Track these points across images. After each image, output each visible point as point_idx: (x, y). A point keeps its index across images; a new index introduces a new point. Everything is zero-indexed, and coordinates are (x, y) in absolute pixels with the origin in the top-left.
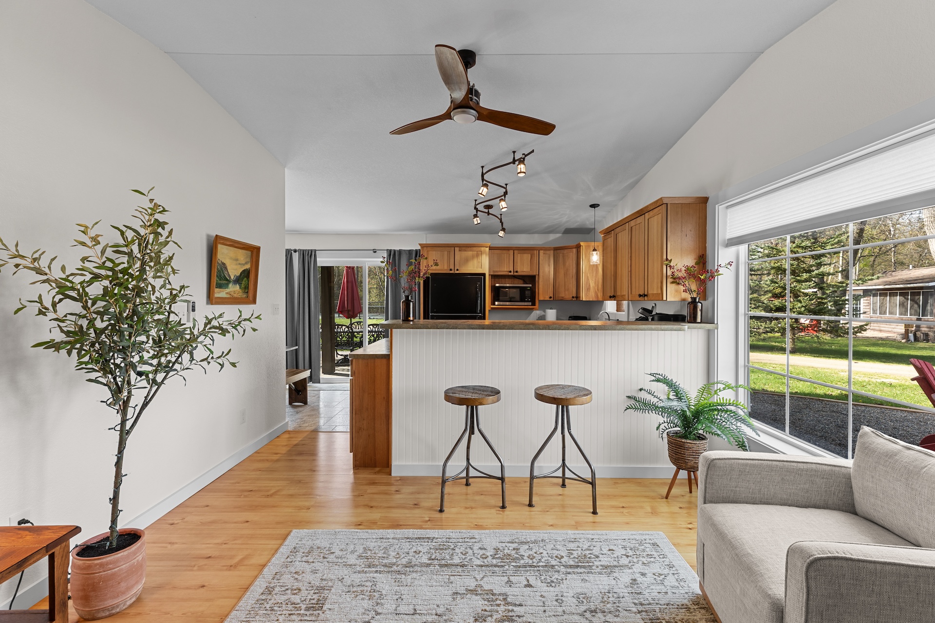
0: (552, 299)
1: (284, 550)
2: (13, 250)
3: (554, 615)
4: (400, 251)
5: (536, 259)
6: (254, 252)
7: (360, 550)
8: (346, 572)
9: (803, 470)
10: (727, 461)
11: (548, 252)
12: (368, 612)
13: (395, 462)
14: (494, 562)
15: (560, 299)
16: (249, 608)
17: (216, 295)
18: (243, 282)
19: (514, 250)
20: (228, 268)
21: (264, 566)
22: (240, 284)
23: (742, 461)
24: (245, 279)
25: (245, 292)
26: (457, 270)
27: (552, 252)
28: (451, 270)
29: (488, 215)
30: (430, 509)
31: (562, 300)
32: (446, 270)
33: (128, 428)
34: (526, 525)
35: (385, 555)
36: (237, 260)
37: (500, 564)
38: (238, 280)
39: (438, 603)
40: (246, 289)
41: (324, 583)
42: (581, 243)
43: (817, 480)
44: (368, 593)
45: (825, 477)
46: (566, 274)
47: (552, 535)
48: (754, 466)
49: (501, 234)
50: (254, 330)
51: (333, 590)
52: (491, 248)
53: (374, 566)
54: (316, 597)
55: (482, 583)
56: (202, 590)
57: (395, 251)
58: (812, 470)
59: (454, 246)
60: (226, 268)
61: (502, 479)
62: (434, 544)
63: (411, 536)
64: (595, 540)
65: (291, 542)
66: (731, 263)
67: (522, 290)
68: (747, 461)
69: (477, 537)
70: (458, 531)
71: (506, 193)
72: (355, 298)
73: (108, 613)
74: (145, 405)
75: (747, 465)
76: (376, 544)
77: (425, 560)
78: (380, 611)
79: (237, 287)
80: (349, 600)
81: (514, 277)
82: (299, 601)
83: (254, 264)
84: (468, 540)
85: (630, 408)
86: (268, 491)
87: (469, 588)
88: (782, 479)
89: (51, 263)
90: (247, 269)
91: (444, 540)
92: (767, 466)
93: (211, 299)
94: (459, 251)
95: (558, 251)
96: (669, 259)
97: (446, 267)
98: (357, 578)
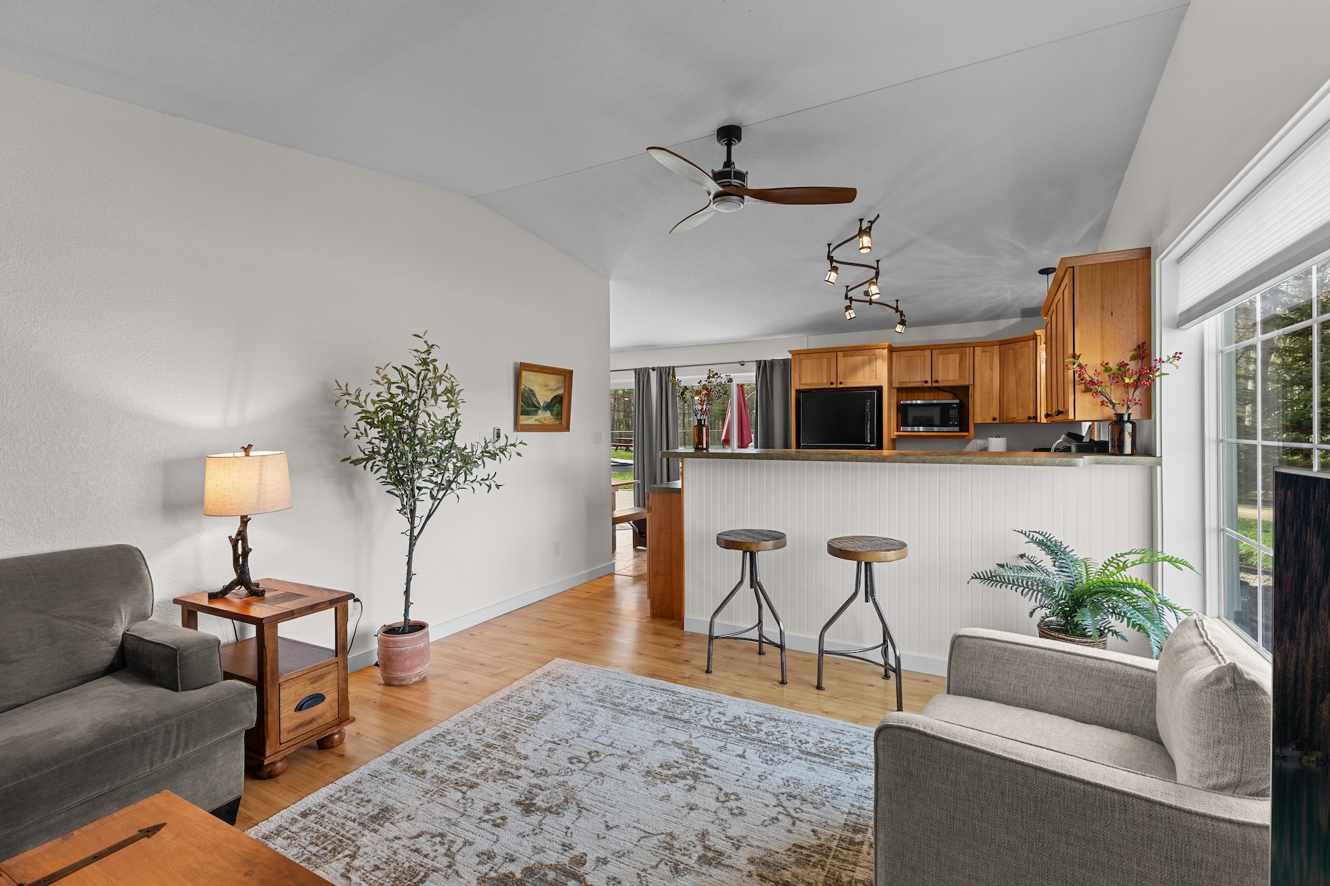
0: (997, 421)
1: (539, 672)
2: (344, 388)
3: (744, 787)
4: (772, 362)
5: (968, 362)
6: (566, 376)
7: (602, 686)
8: (576, 700)
9: (1093, 670)
10: (978, 641)
11: (989, 349)
12: (571, 733)
13: (688, 616)
14: (724, 727)
15: (1009, 421)
16: (487, 705)
17: (522, 422)
18: (555, 408)
19: (932, 350)
20: (536, 394)
21: (517, 680)
22: (551, 411)
23: (1000, 643)
24: (558, 405)
25: (557, 419)
26: (841, 383)
27: (996, 348)
28: (832, 383)
29: (870, 304)
30: (699, 668)
31: (1013, 423)
32: (825, 384)
33: (416, 534)
34: (795, 705)
35: (620, 696)
36: (547, 386)
37: (728, 731)
38: (548, 407)
39: (637, 743)
40: (559, 415)
41: (553, 703)
42: (1036, 331)
43: (1116, 687)
44: (582, 720)
45: (1129, 684)
46: (1018, 382)
47: (815, 720)
48: (1016, 652)
49: (899, 328)
50: (519, 454)
51: (556, 710)
52: (892, 350)
53: (604, 701)
54: (539, 711)
55: (693, 741)
56: (465, 685)
57: (765, 361)
58: (1108, 671)
59: (835, 351)
60: (534, 395)
61: (781, 647)
62: (674, 698)
63: (657, 685)
64: (868, 738)
65: (548, 667)
66: (1178, 355)
67: (945, 408)
68: (1008, 645)
69: (724, 702)
70: (708, 692)
71: (877, 274)
72: (744, 425)
73: (398, 683)
74: (429, 517)
75: (1005, 649)
76: (620, 685)
77: (654, 708)
78: (582, 735)
79: (548, 414)
80: (563, 720)
81: (930, 389)
82: (525, 711)
83: (567, 388)
84: (713, 703)
85: (976, 578)
86: (559, 623)
87: (677, 741)
88: (1060, 678)
89: (366, 398)
90: (559, 395)
91: (688, 697)
92: (1037, 655)
93: (518, 427)
94: (844, 356)
95: (1007, 346)
96: (1077, 352)
97: (825, 380)
98: (582, 707)
